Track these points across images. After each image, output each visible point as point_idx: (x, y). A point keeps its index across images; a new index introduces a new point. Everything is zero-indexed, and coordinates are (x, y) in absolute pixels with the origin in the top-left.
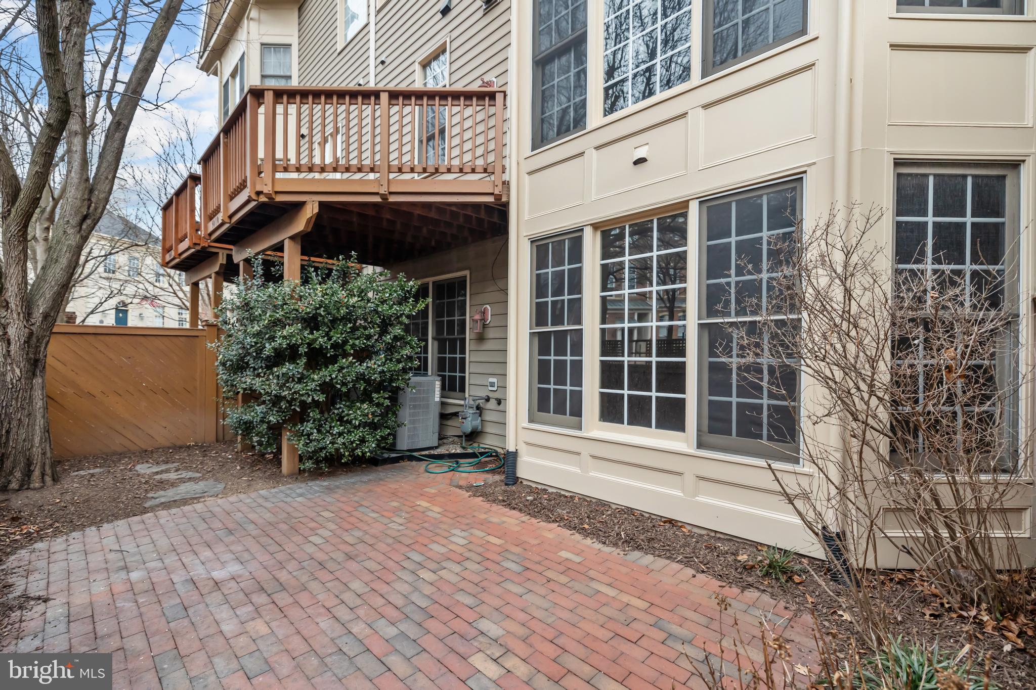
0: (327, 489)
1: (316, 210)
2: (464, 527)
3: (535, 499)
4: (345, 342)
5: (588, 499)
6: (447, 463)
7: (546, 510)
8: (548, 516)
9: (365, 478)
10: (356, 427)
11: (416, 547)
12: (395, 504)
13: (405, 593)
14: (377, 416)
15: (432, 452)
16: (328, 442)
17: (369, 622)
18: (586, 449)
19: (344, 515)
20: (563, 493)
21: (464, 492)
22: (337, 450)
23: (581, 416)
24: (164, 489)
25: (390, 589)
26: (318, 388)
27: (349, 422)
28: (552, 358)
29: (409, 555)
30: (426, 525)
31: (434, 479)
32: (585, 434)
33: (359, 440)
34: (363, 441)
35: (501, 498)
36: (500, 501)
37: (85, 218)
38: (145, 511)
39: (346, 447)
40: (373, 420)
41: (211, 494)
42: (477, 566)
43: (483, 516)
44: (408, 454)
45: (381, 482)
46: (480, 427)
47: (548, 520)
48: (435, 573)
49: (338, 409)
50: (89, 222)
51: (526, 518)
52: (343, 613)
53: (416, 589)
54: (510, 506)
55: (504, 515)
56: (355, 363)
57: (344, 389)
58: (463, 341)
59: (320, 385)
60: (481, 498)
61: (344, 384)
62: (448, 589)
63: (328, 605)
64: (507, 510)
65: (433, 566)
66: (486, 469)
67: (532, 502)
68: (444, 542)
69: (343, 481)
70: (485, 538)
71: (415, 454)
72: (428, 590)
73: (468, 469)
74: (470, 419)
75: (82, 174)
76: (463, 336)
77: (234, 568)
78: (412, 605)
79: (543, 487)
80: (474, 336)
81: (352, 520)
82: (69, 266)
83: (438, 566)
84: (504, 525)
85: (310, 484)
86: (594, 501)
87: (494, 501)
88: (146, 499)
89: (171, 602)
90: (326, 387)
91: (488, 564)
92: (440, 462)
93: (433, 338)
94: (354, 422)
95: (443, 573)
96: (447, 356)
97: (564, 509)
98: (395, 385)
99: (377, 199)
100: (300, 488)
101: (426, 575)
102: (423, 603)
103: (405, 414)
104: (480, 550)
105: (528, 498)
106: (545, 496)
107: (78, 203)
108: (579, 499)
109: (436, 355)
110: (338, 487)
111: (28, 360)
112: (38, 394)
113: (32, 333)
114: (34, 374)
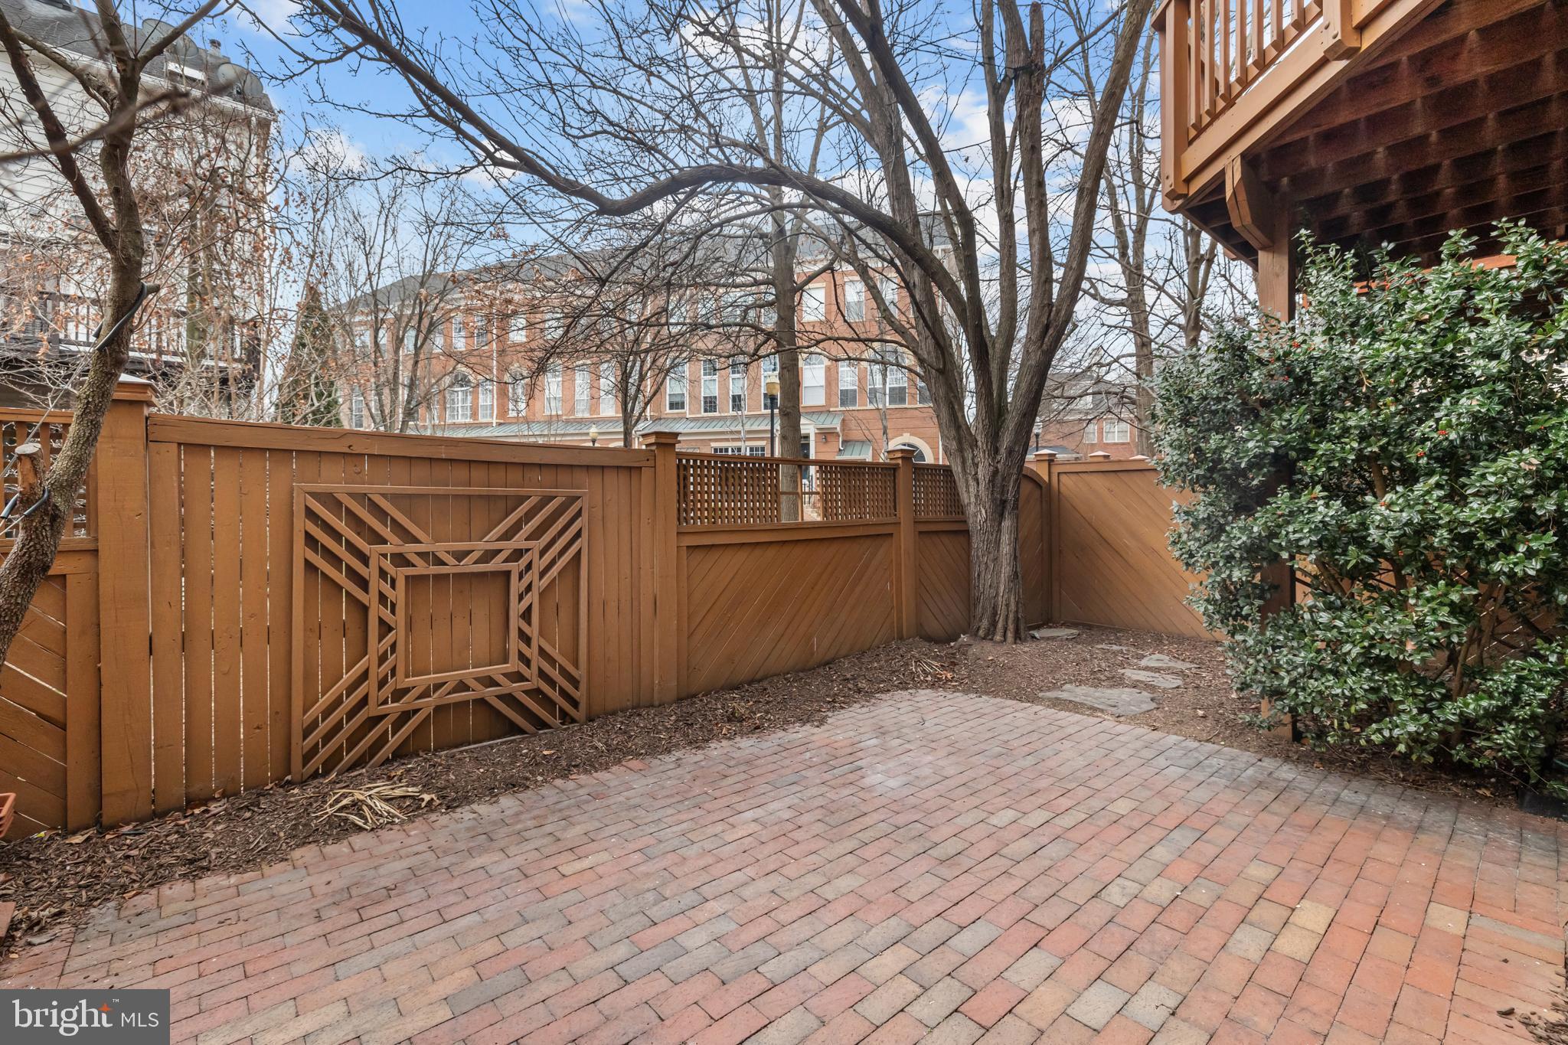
1: (1240, 175)
37: (1047, 327)
111: (994, 500)
112: (1005, 538)
113: (996, 472)
114: (1002, 515)
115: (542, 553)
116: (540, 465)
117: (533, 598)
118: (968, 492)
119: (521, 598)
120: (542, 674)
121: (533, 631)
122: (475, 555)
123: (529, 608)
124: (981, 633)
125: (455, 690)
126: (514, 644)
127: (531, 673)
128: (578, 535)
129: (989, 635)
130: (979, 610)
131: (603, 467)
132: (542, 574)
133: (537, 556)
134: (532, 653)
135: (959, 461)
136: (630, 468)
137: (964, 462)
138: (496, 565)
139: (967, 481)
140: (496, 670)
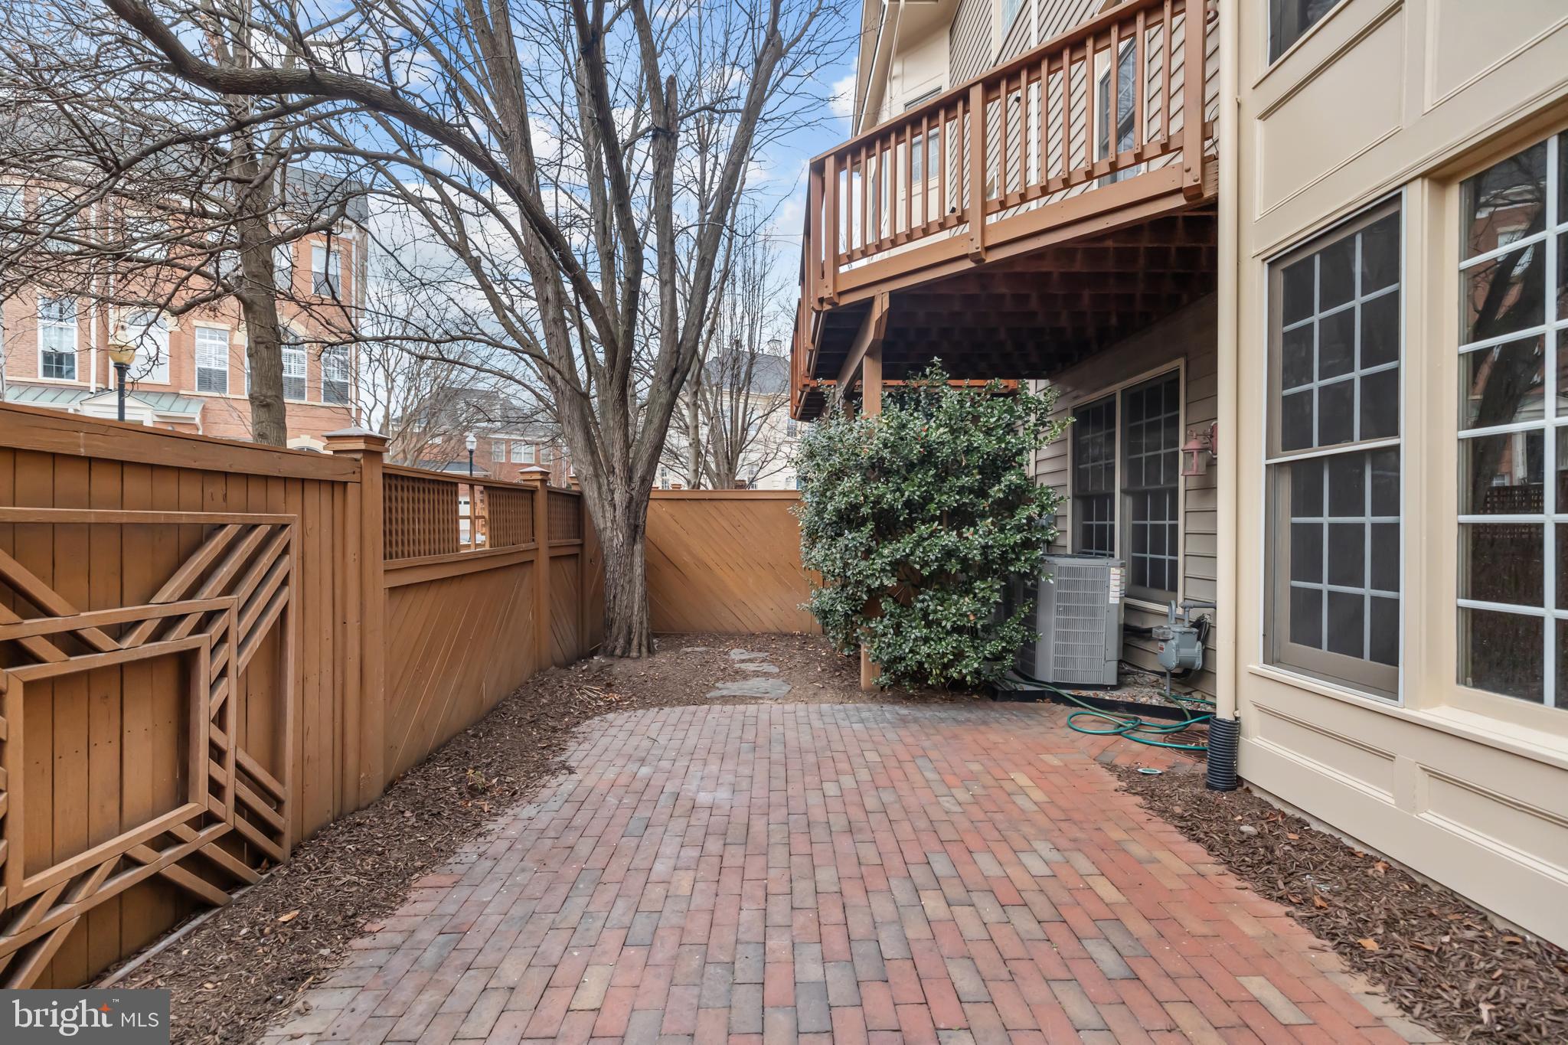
0: (901, 720)
1: (886, 306)
2: (1063, 843)
3: (1260, 835)
4: (927, 499)
5: (1418, 879)
6: (1114, 719)
7: (1274, 868)
8: (1271, 883)
9: (963, 715)
10: (948, 633)
11: (954, 849)
12: (975, 767)
13: (878, 919)
14: (981, 618)
15: (1101, 694)
16: (907, 650)
17: (797, 941)
18: (1410, 748)
19: (893, 763)
20: (1346, 841)
21: (1114, 778)
22: (920, 664)
23: (1396, 663)
24: (734, 680)
25: (863, 901)
26: (888, 568)
27: (938, 623)
28: (1326, 520)
29: (932, 858)
30: (999, 817)
31: (1073, 741)
32: (1406, 711)
33: (954, 654)
34: (959, 655)
35: (1178, 810)
36: (1173, 816)
37: (675, 371)
38: (705, 701)
39: (934, 661)
40: (975, 623)
41: (771, 696)
42: (1034, 926)
43: (1116, 835)
44: (1054, 689)
45: (982, 728)
46: (1199, 663)
47: (1269, 892)
48: (949, 905)
49: (923, 601)
50: (678, 376)
51: (1211, 867)
52: (779, 911)
53: (900, 921)
54: (1191, 832)
55: (1165, 846)
56: (941, 530)
57: (925, 572)
58: (1174, 493)
59: (891, 563)
60: (1139, 799)
61: (925, 564)
62: (948, 944)
63: (772, 889)
64: (1183, 838)
65: (955, 891)
66: (1189, 746)
67: (1249, 837)
68: (1006, 855)
69: (927, 713)
70: (1089, 880)
71: (1064, 692)
72: (916, 930)
73: (1152, 738)
74: (1173, 643)
75: (671, 325)
76: (1175, 485)
77: (723, 795)
78: (874, 945)
79: (1298, 815)
80: (1193, 483)
81: (897, 774)
82: (661, 426)
83: (963, 895)
84: (1149, 867)
85: (886, 707)
86: (1436, 888)
87: (1162, 812)
88: (714, 687)
89: (644, 813)
90: (899, 566)
91: (1059, 933)
92: (1105, 715)
93: (1122, 491)
94: (944, 623)
95: (963, 913)
96: (1149, 522)
97: (1326, 881)
98: (1012, 569)
99: (968, 265)
100: (870, 710)
101: (933, 904)
102: (891, 948)
103: (1050, 622)
104: (1063, 897)
105: (1245, 828)
106: (1291, 836)
107: (668, 357)
108: (1388, 869)
109: (1130, 521)
110: (916, 720)
111: (629, 525)
112: (638, 560)
113: (631, 498)
114: (634, 540)
115: (241, 613)
116: (226, 474)
117: (228, 688)
118: (604, 517)
119: (212, 687)
120: (241, 806)
121: (228, 741)
122: (148, 628)
123: (223, 708)
124: (618, 652)
125: (114, 873)
126: (203, 766)
127: (224, 809)
128: (285, 582)
129: (625, 654)
130: (615, 630)
131: (303, 481)
132: (241, 647)
133: (235, 619)
134: (226, 775)
135: (595, 487)
136: (333, 483)
137: (600, 488)
138: (177, 640)
139: (603, 506)
140: (174, 819)
